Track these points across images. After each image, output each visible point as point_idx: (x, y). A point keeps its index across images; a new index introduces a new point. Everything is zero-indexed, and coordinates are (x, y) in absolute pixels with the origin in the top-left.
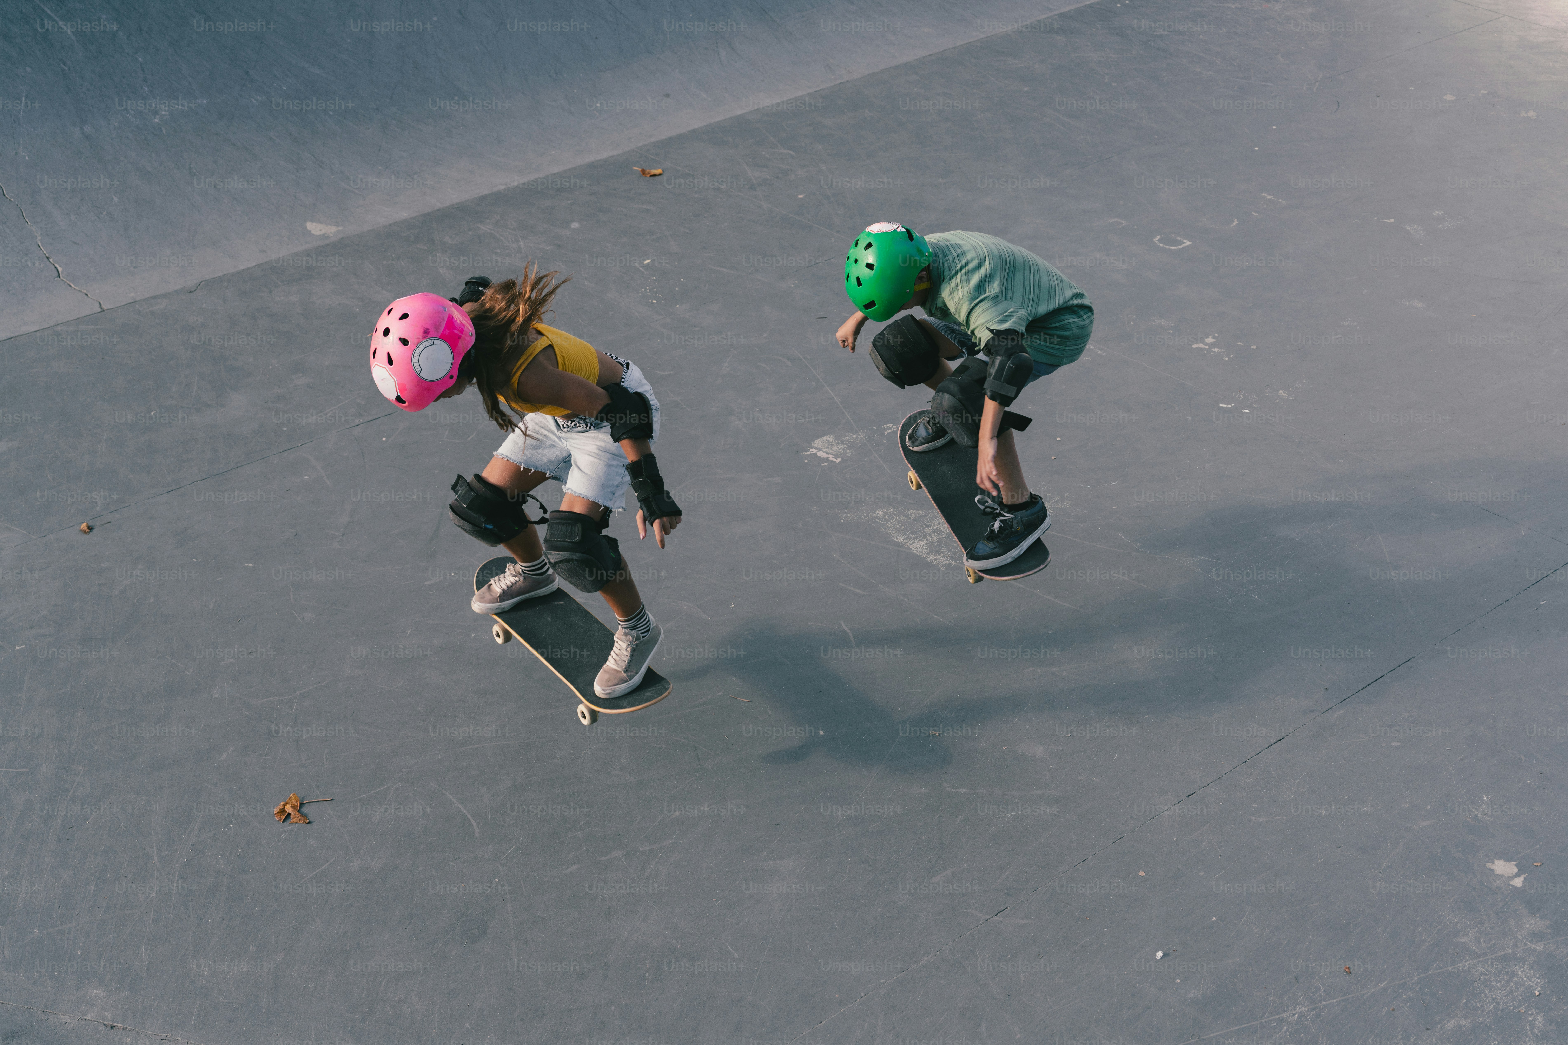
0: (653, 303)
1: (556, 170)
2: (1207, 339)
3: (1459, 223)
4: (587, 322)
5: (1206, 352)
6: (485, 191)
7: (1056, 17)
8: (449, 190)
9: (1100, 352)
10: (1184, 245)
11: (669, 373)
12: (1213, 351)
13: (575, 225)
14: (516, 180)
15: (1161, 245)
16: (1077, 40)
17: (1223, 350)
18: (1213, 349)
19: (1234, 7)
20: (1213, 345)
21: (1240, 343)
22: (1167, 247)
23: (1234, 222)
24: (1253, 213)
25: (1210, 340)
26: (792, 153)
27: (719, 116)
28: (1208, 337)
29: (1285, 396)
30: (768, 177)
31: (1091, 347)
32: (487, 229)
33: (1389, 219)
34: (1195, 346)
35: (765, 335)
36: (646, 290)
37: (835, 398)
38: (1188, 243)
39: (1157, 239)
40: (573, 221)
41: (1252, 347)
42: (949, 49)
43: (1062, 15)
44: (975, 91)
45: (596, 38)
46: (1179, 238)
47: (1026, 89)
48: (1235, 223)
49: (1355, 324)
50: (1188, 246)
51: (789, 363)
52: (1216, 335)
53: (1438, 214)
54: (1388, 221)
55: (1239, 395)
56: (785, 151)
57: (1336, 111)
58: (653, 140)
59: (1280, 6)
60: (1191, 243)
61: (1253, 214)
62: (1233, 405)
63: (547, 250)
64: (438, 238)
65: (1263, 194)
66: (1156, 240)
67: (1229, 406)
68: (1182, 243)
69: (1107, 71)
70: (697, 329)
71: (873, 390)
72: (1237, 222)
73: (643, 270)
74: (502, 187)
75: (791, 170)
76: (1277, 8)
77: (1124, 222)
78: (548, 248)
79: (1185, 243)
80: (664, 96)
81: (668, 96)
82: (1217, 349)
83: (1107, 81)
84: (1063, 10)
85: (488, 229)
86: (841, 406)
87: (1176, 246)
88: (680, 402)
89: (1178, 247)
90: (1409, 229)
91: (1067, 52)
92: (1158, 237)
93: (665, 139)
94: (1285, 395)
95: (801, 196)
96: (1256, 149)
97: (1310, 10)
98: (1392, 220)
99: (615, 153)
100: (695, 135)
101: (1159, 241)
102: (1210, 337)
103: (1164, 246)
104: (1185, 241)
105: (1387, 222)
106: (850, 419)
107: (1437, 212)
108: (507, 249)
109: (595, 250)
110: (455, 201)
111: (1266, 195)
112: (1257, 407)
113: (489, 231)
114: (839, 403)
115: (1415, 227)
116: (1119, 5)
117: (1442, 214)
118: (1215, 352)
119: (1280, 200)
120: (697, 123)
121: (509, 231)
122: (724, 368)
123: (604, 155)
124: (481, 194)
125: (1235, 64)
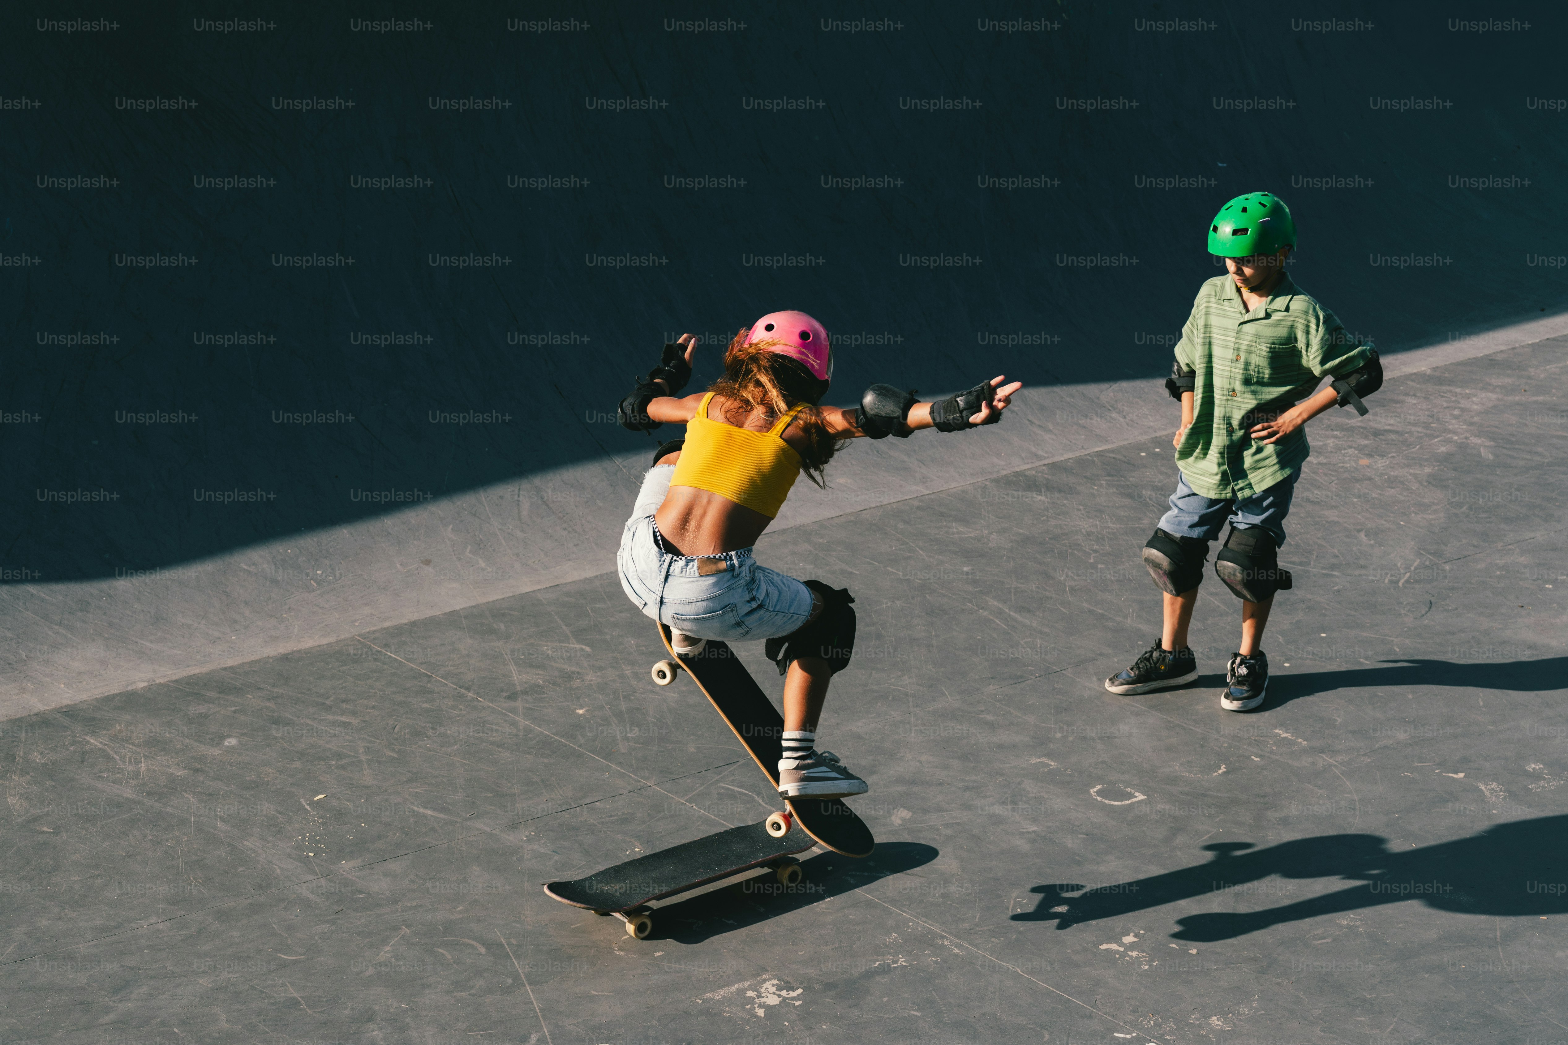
0: (308, 857)
1: (230, 663)
2: (1126, 937)
3: (1562, 782)
4: (200, 881)
5: (1117, 956)
6: (115, 689)
7: (1044, 468)
8: (63, 686)
9: (956, 951)
10: (1134, 800)
11: (298, 957)
12: (1128, 955)
13: (231, 742)
14: (166, 674)
15: (1099, 799)
16: (1065, 502)
17: (1144, 954)
18: (1130, 953)
19: (1315, 462)
20: (1132, 946)
21: (1174, 946)
22: (1107, 802)
23: (1220, 769)
24: (1253, 757)
25: (1129, 939)
26: (588, 649)
27: (495, 594)
28: (1128, 935)
29: (1217, 1025)
30: (541, 682)
31: (946, 943)
32: (98, 744)
33: (1456, 773)
34: (1104, 947)
35: (461, 908)
36: (303, 839)
37: (534, 1002)
38: (1140, 797)
39: (1095, 790)
40: (229, 736)
41: (1190, 951)
42: (870, 508)
43: (1054, 466)
44: (890, 569)
45: (337, 477)
46: (1129, 789)
47: (965, 569)
48: (1220, 772)
49: (1358, 923)
50: (1142, 800)
51: (482, 950)
52: (1142, 932)
53: (1534, 769)
54: (1455, 776)
55: (1149, 1022)
56: (578, 646)
57: (1423, 615)
58: (387, 624)
59: (1385, 462)
60: (1146, 797)
61: (1253, 759)
62: (1134, 1035)
63: (178, 776)
64: (22, 754)
65: (1277, 731)
66: (1093, 791)
67: (1128, 1036)
68: (1132, 796)
69: (1095, 547)
70: (362, 896)
71: (596, 993)
72: (1225, 770)
73: (309, 809)
74: (142, 685)
75: (578, 673)
76: (1380, 465)
77: (1053, 764)
78: (179, 774)
79: (1136, 797)
80: (422, 562)
81: (428, 562)
82: (1137, 953)
83: (1092, 561)
84: (1055, 459)
85: (101, 743)
86: (539, 1014)
87: (1121, 801)
88: (300, 999)
89: (1123, 803)
90: (1483, 788)
91: (1045, 518)
92: (1099, 787)
93: (406, 624)
94: (1220, 1023)
95: (581, 712)
96: (1287, 665)
97: (1428, 470)
98: (1461, 775)
99: (325, 641)
100: (453, 620)
101: (1099, 793)
102: (1132, 934)
103: (1104, 800)
104: (1137, 794)
105: (1453, 777)
106: (547, 1034)
107: (1533, 766)
108: (119, 773)
109: (248, 778)
110: (66, 702)
111: (1281, 732)
112: (1170, 1040)
113: (100, 746)
114: (538, 1011)
115: (1494, 785)
116: (1143, 454)
117: (1540, 769)
118: (1131, 957)
119: (1300, 740)
120: (459, 604)
121: (131, 746)
122: (382, 953)
123: (308, 643)
124: (106, 694)
125: (1293, 543)
